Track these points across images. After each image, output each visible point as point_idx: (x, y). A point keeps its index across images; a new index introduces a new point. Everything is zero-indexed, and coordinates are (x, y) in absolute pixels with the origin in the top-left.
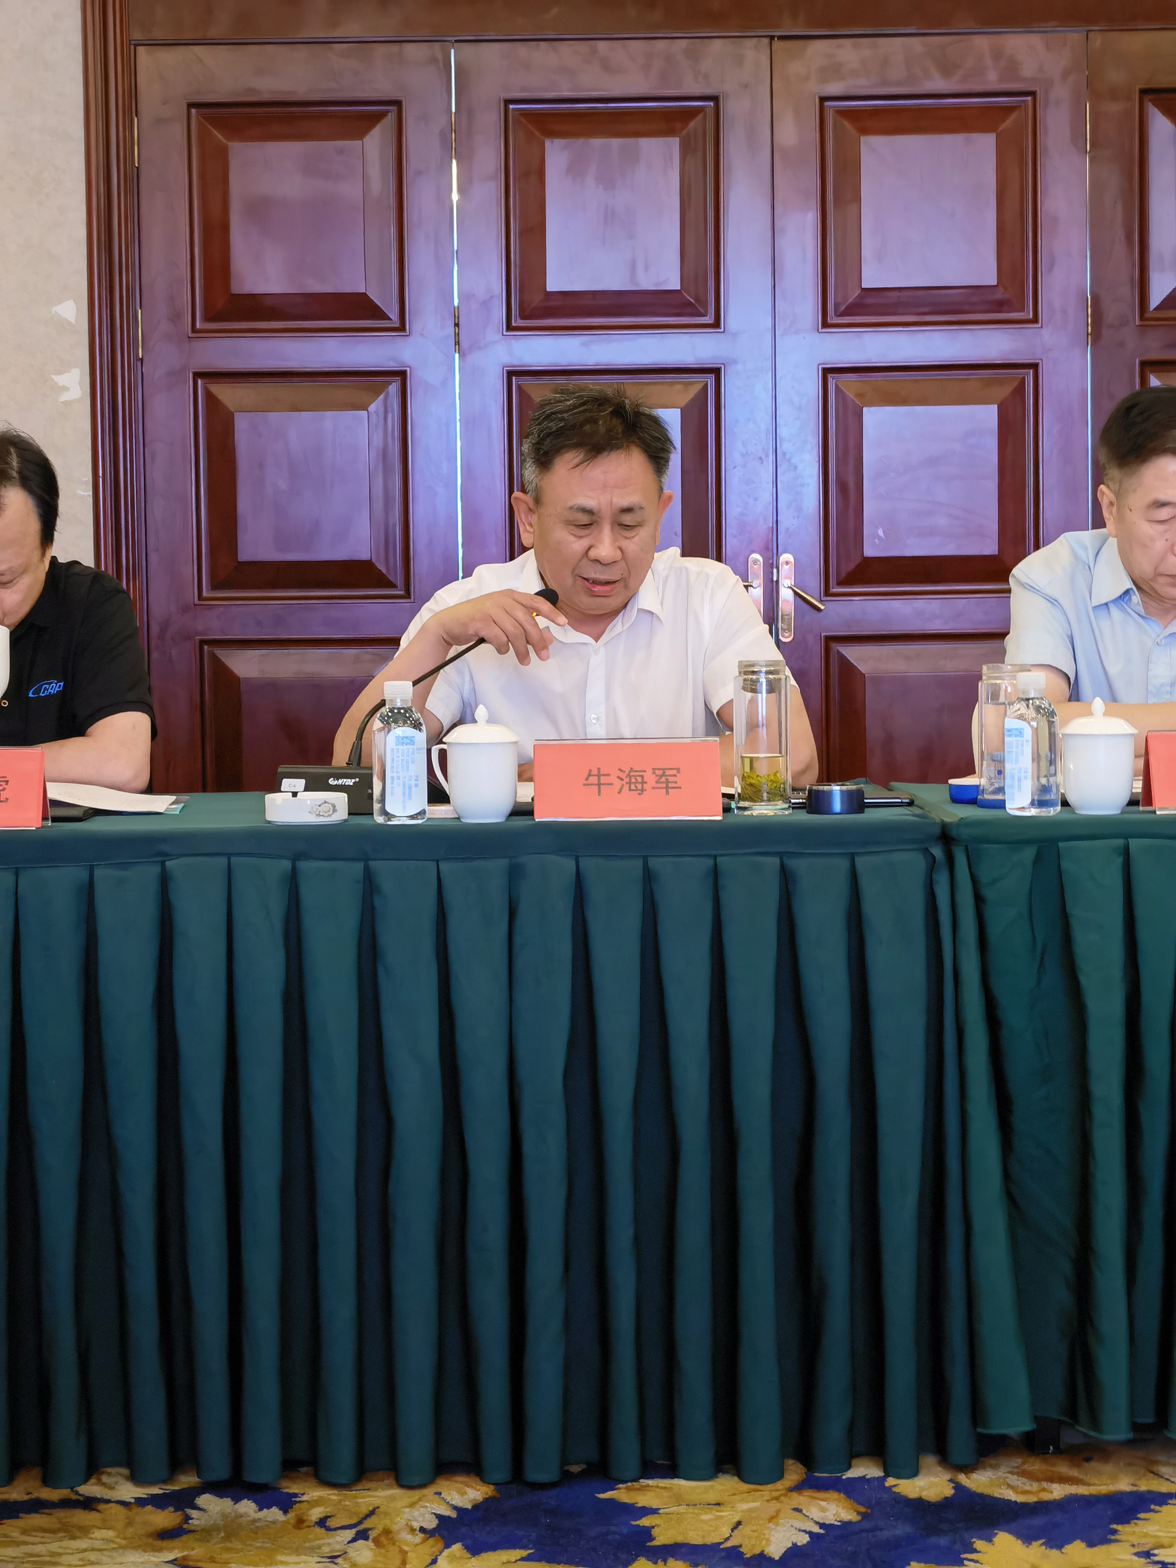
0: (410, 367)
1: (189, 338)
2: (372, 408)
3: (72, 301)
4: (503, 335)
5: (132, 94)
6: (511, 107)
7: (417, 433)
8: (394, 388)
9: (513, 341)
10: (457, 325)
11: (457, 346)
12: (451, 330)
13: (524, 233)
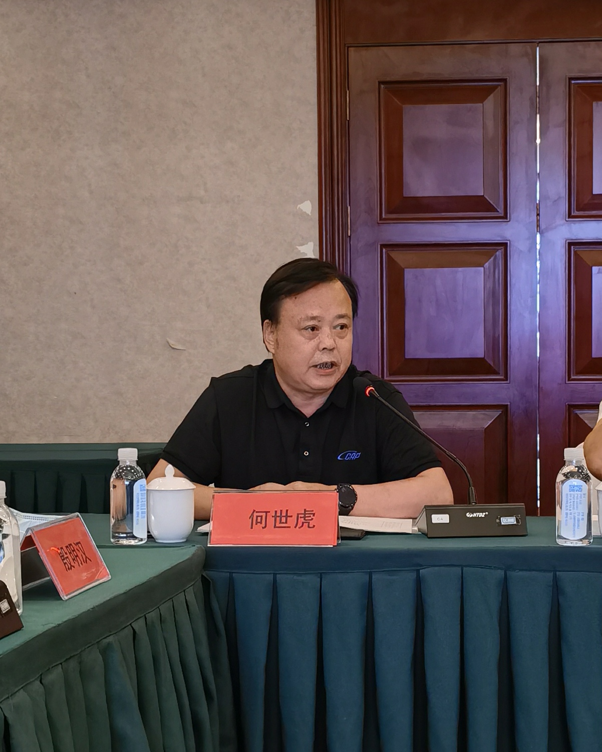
0: (509, 241)
1: (378, 223)
2: (487, 265)
3: (309, 201)
4: (566, 221)
5: (346, 76)
6: (573, 82)
7: (513, 281)
8: (499, 253)
9: (572, 224)
10: (538, 215)
11: (538, 228)
12: (535, 218)
13: (580, 158)
